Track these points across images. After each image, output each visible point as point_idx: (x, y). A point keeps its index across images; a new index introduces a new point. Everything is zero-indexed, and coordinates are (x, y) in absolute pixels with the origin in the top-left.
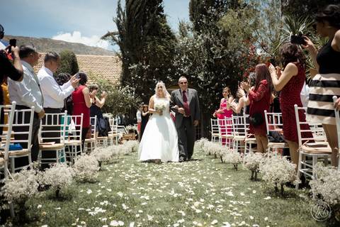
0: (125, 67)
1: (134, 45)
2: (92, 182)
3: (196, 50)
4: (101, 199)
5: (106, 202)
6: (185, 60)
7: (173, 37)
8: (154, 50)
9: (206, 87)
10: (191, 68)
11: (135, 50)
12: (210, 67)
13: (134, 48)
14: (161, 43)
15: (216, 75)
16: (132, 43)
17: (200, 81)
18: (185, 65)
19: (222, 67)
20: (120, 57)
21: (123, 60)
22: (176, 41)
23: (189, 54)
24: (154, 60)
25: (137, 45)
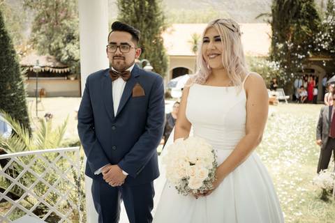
0: (274, 44)
10: (330, 44)
11: (282, 30)
14: (304, 24)
16: (281, 25)
18: (325, 41)
21: (273, 39)
22: (320, 20)
23: (330, 32)
24: (297, 39)
25: (284, 26)
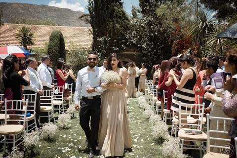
0: (95, 38)
1: (100, 24)
2: (67, 129)
3: (142, 27)
4: (70, 142)
5: (72, 144)
6: (134, 34)
7: (127, 19)
8: (114, 28)
9: (148, 53)
10: (138, 39)
11: (101, 27)
12: (151, 39)
13: (100, 26)
14: (118, 23)
15: (155, 44)
16: (100, 23)
17: (144, 48)
18: (134, 38)
19: (159, 39)
20: (91, 32)
21: (93, 34)
22: (129, 21)
23: (137, 30)
24: (113, 35)
25: (102, 24)
